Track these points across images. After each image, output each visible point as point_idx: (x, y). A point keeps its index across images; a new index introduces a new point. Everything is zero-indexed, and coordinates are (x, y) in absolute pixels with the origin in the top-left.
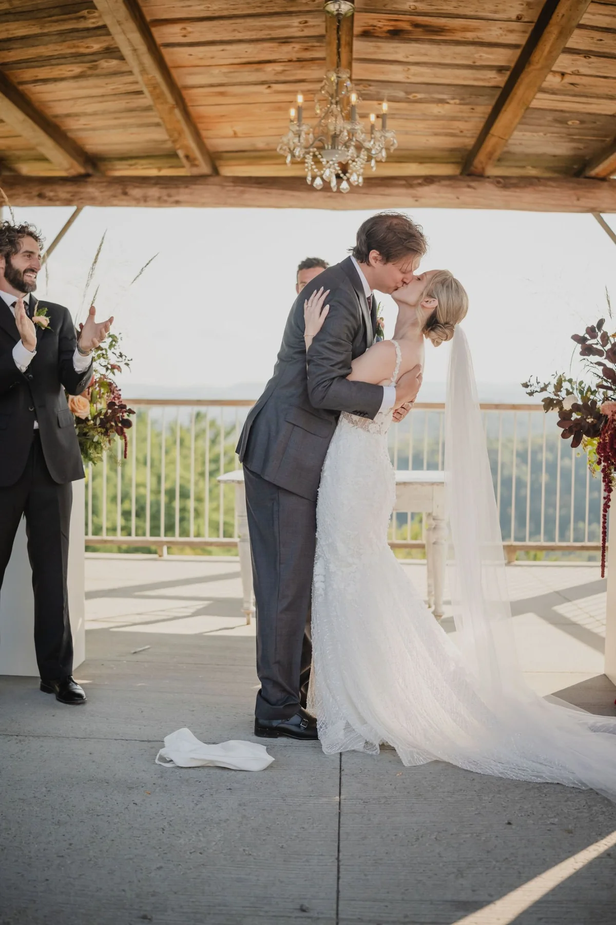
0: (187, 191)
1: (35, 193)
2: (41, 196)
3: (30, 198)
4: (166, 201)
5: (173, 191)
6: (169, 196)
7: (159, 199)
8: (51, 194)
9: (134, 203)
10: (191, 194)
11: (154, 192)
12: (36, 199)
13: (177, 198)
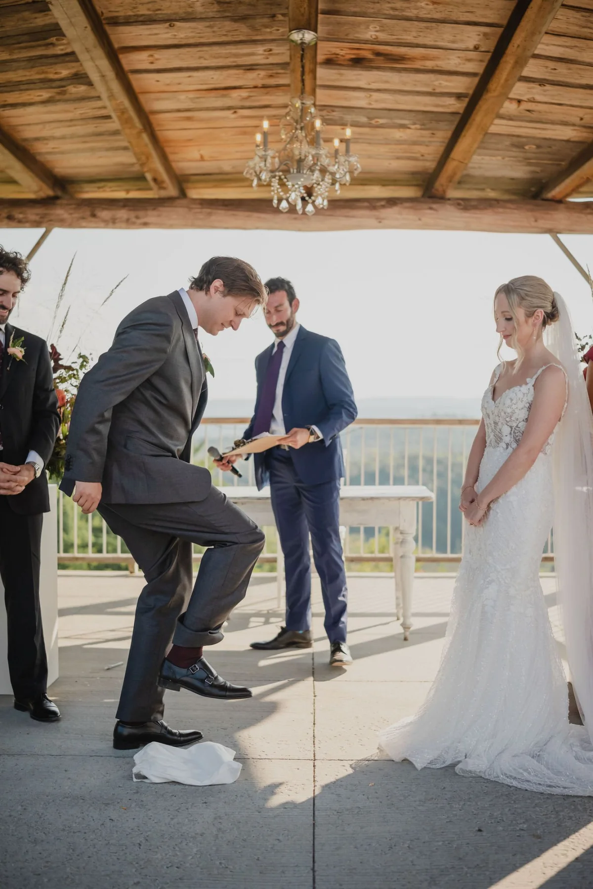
0: (155, 213)
1: (4, 215)
2: (10, 218)
4: (134, 223)
5: (141, 213)
6: (137, 217)
7: (128, 220)
8: (21, 216)
9: (102, 224)
10: (159, 216)
11: (123, 214)
12: (6, 221)
13: (145, 220)
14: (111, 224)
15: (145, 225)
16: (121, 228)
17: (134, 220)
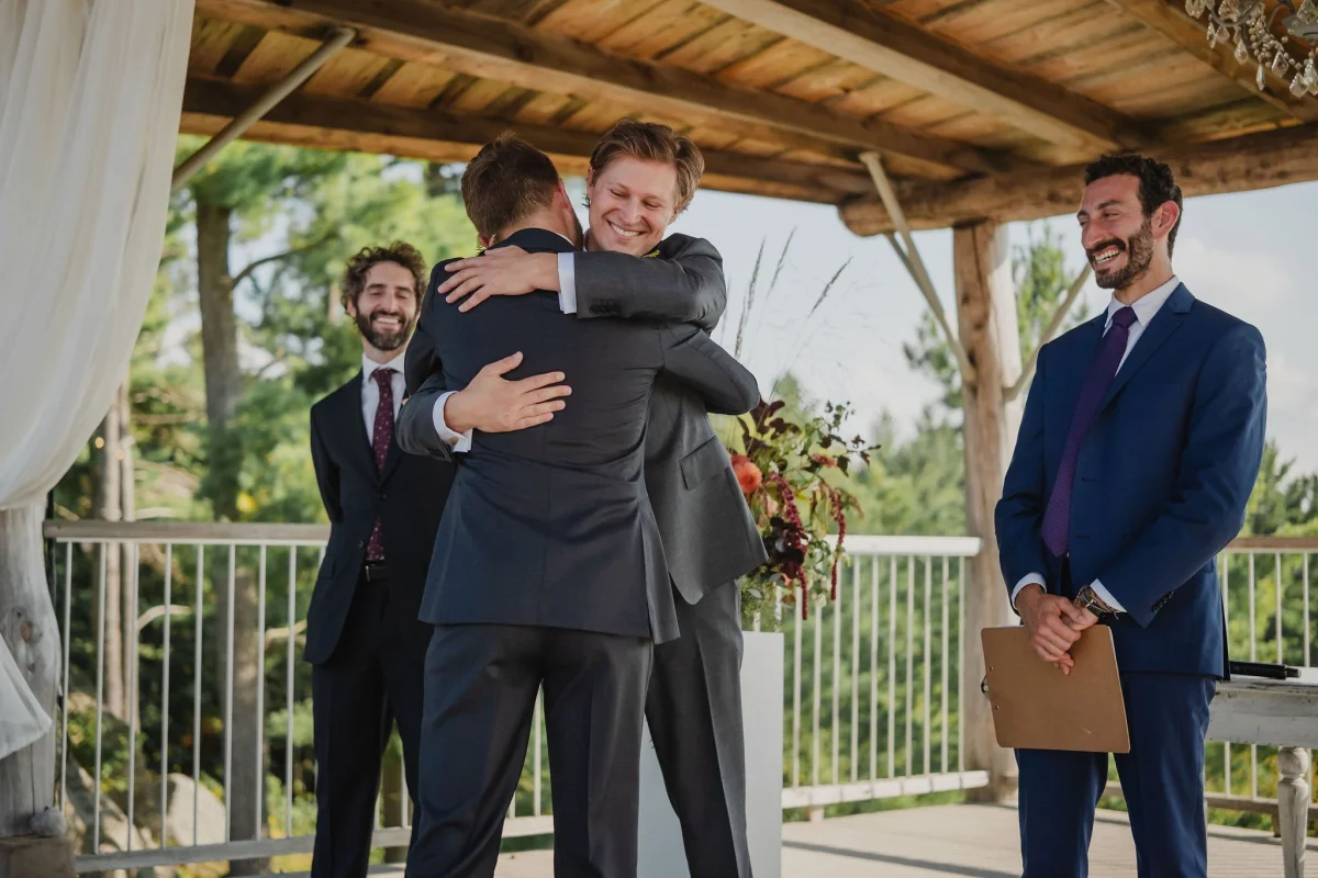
0: (1296, 151)
1: (1043, 193)
2: (1053, 198)
3: (1038, 204)
4: (1261, 177)
5: (1271, 157)
6: (1264, 165)
7: (1248, 174)
8: (1069, 193)
9: (1205, 187)
10: (1305, 156)
11: (1237, 162)
12: (1048, 205)
13: (1279, 168)
14: (1219, 185)
15: (1283, 177)
16: (1239, 189)
17: (1259, 170)
